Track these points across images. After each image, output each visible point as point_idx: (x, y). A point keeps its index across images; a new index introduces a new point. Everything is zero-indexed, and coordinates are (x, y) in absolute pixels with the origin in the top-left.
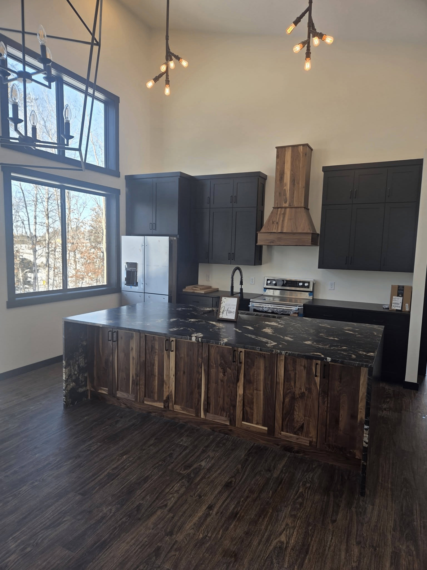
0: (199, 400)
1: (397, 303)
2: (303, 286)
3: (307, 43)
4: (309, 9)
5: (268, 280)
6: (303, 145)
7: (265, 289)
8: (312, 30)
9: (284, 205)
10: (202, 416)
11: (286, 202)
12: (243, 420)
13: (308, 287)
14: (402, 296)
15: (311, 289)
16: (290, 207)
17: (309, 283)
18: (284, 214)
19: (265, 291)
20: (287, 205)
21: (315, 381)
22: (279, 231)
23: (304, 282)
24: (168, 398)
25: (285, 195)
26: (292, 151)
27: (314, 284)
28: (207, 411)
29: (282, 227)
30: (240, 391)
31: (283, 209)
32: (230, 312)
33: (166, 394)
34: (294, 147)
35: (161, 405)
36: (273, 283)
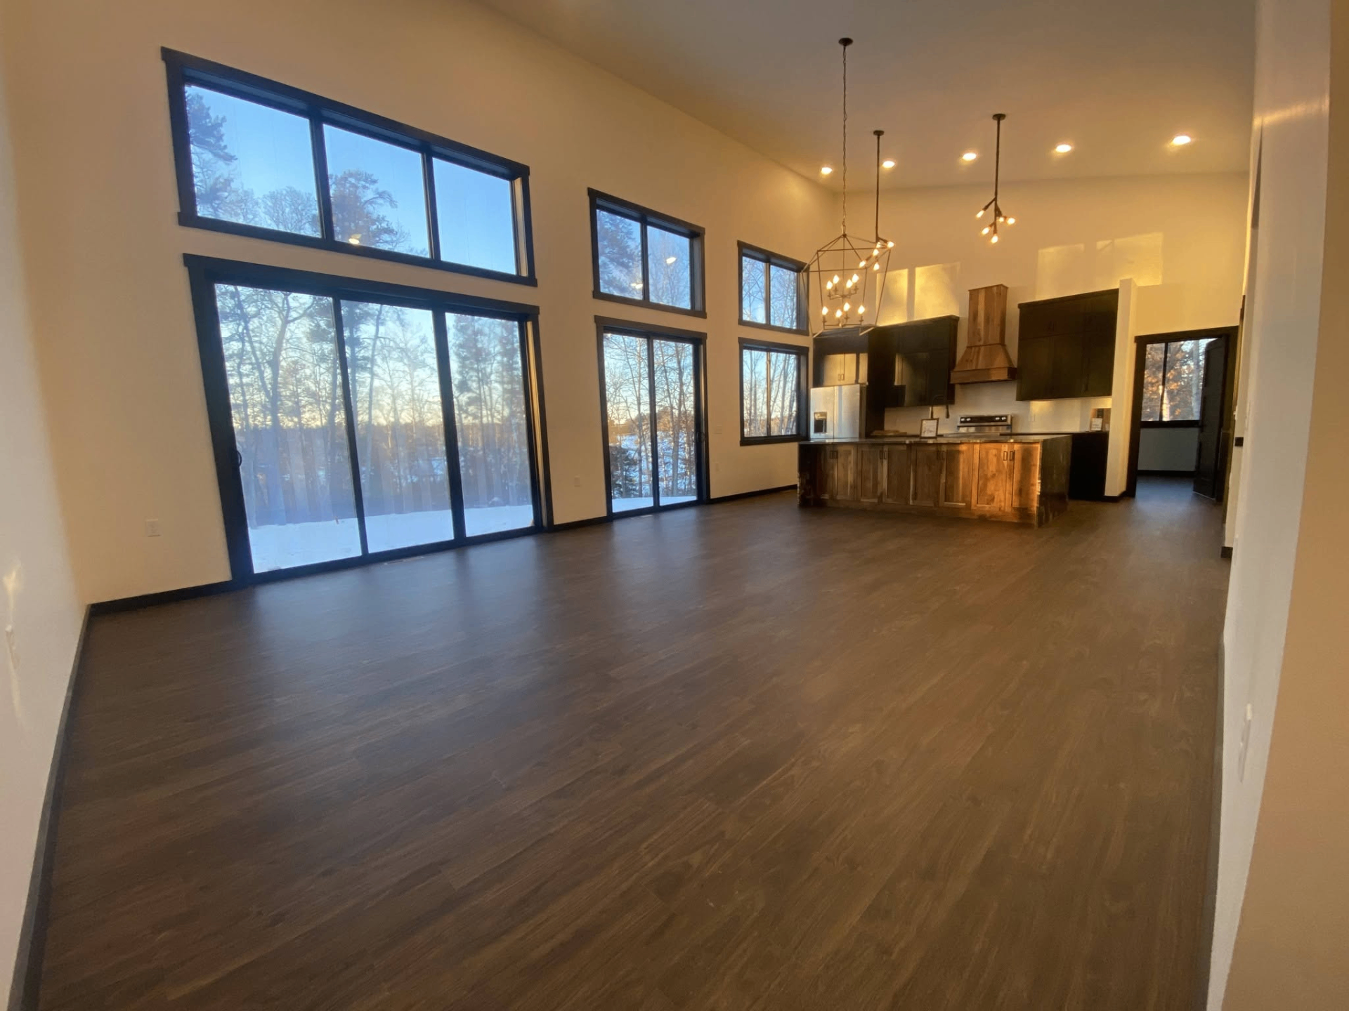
0: (908, 493)
1: (1097, 425)
2: (1000, 421)
3: (994, 225)
4: (995, 199)
5: (962, 418)
6: (997, 286)
7: (959, 427)
8: (998, 213)
9: (978, 344)
10: (911, 502)
11: (980, 340)
12: (946, 501)
13: (1006, 421)
14: (1102, 417)
15: (1009, 422)
16: (985, 345)
17: (1006, 416)
18: (978, 352)
19: (959, 429)
20: (982, 343)
21: (1003, 464)
22: (974, 368)
23: (1001, 417)
24: (882, 494)
25: (979, 334)
26: (986, 293)
27: (1012, 418)
28: (915, 498)
29: (977, 364)
30: (943, 480)
31: (977, 348)
32: (931, 432)
33: (879, 491)
34: (988, 289)
35: (876, 501)
36: (967, 421)
